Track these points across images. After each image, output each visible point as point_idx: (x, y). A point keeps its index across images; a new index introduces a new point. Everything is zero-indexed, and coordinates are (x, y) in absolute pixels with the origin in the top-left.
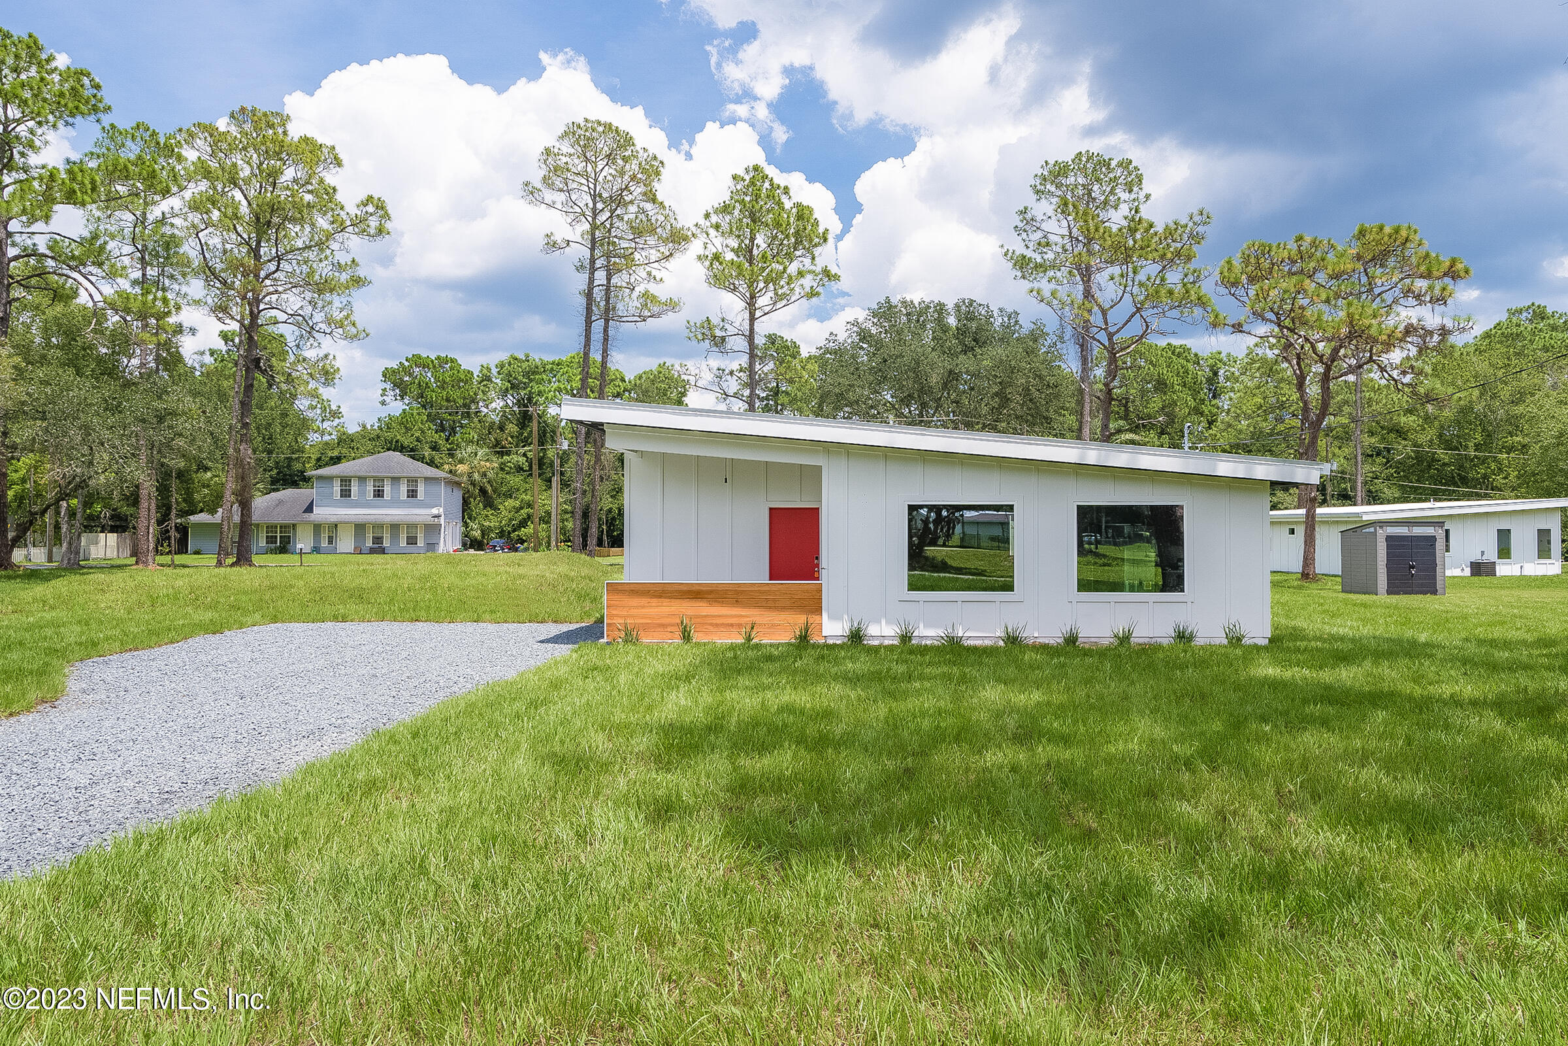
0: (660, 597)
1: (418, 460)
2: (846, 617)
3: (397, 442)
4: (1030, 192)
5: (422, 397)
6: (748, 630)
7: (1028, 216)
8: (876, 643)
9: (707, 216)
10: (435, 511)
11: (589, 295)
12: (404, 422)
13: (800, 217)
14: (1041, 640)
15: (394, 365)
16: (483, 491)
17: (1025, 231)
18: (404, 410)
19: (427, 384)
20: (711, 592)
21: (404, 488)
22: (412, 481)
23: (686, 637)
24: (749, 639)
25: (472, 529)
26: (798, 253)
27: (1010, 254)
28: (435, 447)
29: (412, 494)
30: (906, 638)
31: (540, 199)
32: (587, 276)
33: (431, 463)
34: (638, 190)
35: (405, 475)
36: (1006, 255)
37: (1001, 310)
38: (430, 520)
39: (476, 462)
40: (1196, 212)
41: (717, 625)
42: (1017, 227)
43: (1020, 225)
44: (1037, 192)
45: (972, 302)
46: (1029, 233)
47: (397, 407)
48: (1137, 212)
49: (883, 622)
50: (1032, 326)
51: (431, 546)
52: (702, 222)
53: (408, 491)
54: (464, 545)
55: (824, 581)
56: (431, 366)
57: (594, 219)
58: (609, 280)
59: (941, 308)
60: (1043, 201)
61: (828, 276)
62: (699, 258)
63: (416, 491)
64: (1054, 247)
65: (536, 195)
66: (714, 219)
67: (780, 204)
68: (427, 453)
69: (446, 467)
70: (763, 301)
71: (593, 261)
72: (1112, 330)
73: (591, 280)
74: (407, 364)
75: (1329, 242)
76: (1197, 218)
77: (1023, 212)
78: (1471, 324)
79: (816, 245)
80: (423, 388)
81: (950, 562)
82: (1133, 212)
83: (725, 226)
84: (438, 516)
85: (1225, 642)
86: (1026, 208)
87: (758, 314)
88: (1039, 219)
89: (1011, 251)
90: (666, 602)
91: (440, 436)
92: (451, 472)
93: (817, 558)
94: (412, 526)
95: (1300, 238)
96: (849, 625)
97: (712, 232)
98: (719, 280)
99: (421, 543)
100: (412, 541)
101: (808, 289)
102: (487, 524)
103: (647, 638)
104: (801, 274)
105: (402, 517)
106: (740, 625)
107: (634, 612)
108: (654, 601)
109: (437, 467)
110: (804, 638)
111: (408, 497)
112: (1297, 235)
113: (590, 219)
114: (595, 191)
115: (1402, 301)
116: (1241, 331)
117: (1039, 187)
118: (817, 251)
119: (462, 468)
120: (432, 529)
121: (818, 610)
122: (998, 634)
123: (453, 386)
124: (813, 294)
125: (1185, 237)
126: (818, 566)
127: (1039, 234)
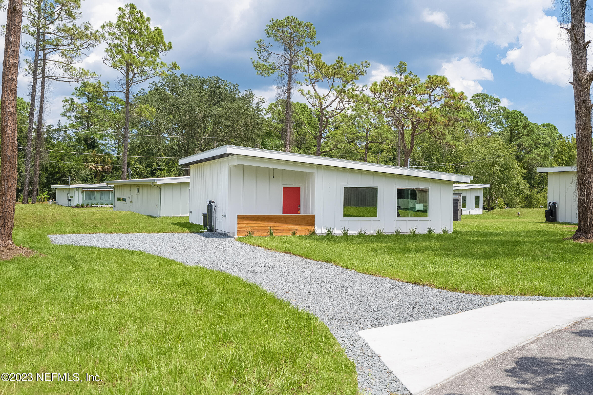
0: (257, 220)
2: (323, 227)
6: (294, 231)
8: (337, 235)
23: (271, 234)
24: (294, 235)
30: (346, 233)
71: (38, 45)
73: (37, 55)
76: (364, 64)
82: (340, 59)
85: (443, 233)
88: (267, 45)
90: (259, 222)
93: (299, 206)
106: (286, 230)
110: (313, 234)
117: (269, 31)
121: (314, 224)
125: (359, 71)
126: (299, 209)
127: (266, 53)
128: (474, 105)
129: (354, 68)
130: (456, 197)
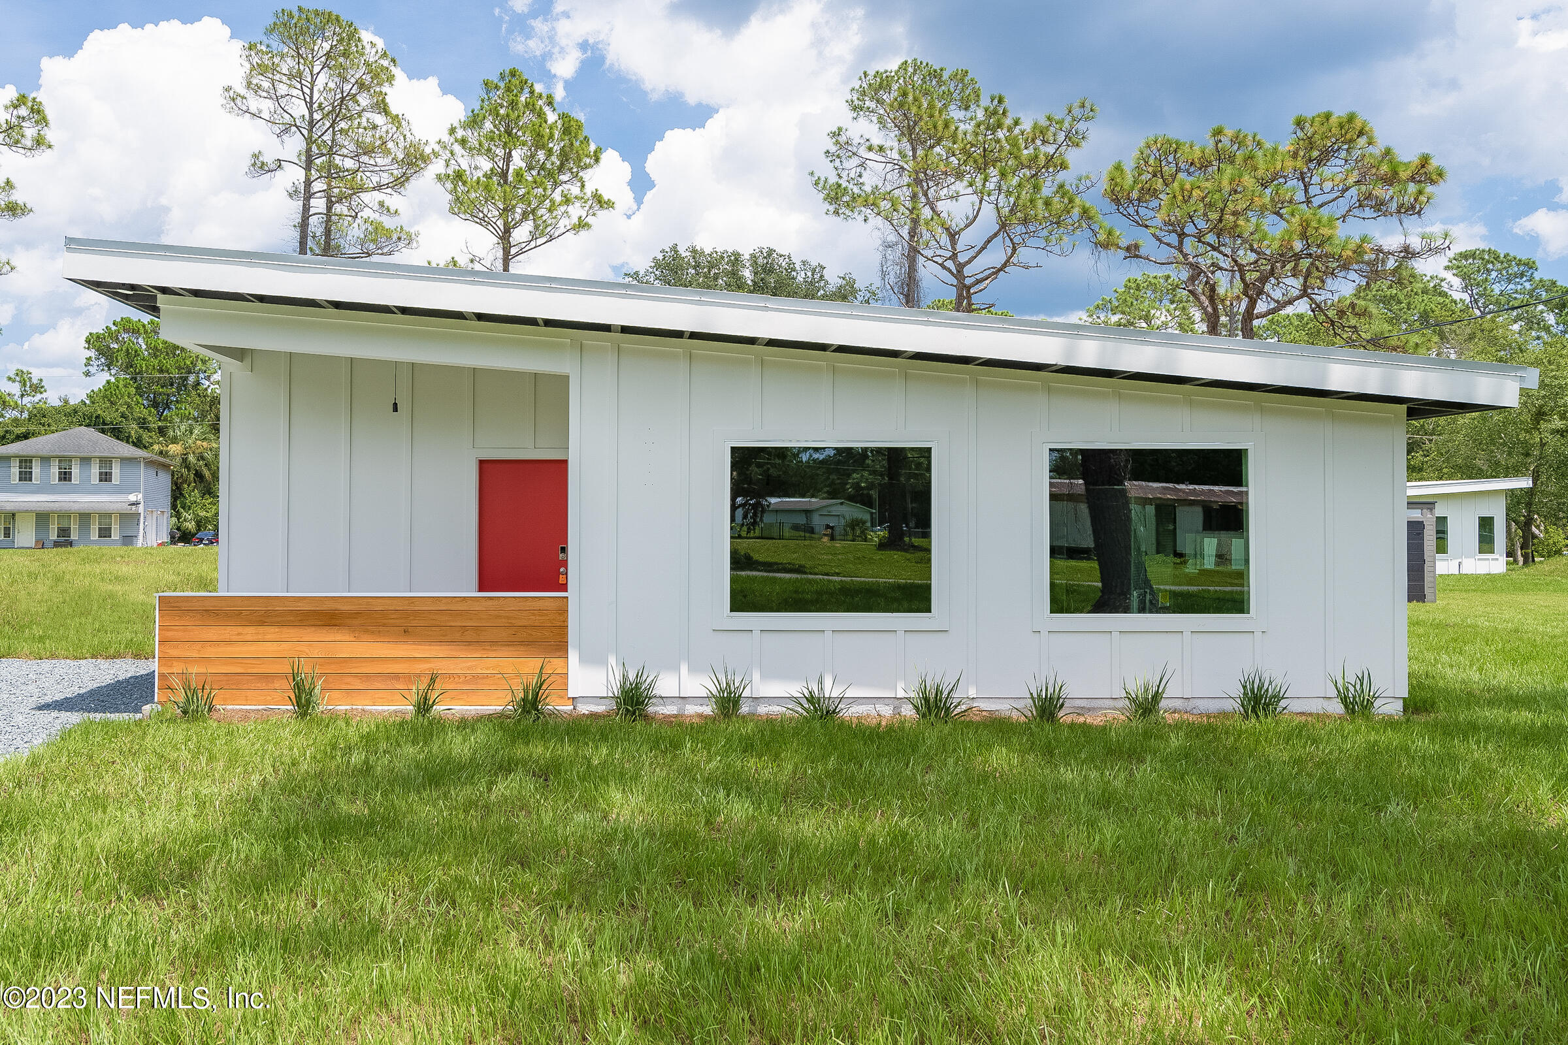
0: (262, 623)
1: (122, 440)
2: (612, 660)
3: (97, 417)
4: (846, 108)
5: (131, 366)
6: (423, 686)
7: (843, 139)
8: (670, 710)
9: (452, 131)
10: (132, 498)
11: (304, 225)
12: (108, 394)
13: (566, 131)
14: (984, 705)
15: (99, 329)
16: (199, 476)
17: (838, 157)
18: (108, 382)
19: (136, 351)
20: (357, 614)
21: (95, 470)
22: (106, 461)
23: (303, 703)
24: (424, 707)
25: (185, 520)
26: (564, 178)
27: (822, 183)
28: (143, 424)
29: (105, 477)
30: (728, 703)
31: (245, 108)
32: (301, 203)
33: (138, 444)
34: (364, 100)
35: (97, 454)
36: (816, 184)
37: (804, 263)
38: (126, 508)
39: (190, 441)
40: (1076, 104)
41: (367, 677)
42: (828, 152)
43: (833, 149)
44: (855, 109)
45: (771, 252)
46: (843, 159)
47: (101, 379)
48: (1000, 101)
49: (684, 669)
50: (840, 281)
51: (128, 540)
52: (446, 138)
53: (101, 474)
54: (172, 537)
55: (571, 593)
56: (142, 331)
57: (310, 131)
58: (329, 208)
59: (736, 259)
60: (861, 120)
61: (600, 202)
62: (439, 178)
63: (111, 474)
64: (889, 152)
65: (239, 101)
66: (460, 133)
67: (541, 115)
68: (133, 429)
69: (156, 447)
70: (521, 234)
71: (308, 183)
72: (962, 258)
73: (306, 208)
74: (114, 328)
75: (1254, 138)
76: (1077, 112)
77: (836, 134)
78: (1447, 243)
79: (587, 167)
80: (131, 356)
81: (756, 557)
83: (473, 142)
84: (136, 504)
85: (1337, 708)
86: (840, 129)
87: (513, 251)
88: (855, 142)
89: (823, 179)
90: (271, 632)
91: (150, 412)
92: (161, 453)
93: (564, 550)
94: (105, 516)
95: (1218, 132)
96: (619, 677)
97: (457, 148)
98: (463, 206)
99: (115, 535)
100: (105, 533)
101: (575, 220)
102: (203, 514)
103: (225, 701)
104: (567, 201)
105: (97, 505)
106: (409, 678)
107: (211, 651)
108: (250, 632)
109: (145, 447)
110: (531, 704)
111: (101, 480)
112: (1215, 126)
113: (305, 132)
114: (311, 98)
115: (1356, 212)
116: (1137, 256)
117: (856, 102)
118: (586, 175)
119: (174, 449)
120: (129, 518)
121: (559, 646)
122: (901, 694)
123: (167, 354)
124: (581, 225)
125: (1061, 137)
126: (565, 563)
127: (855, 161)
128: (1457, 282)
129: (1047, 128)
130: (1416, 515)
